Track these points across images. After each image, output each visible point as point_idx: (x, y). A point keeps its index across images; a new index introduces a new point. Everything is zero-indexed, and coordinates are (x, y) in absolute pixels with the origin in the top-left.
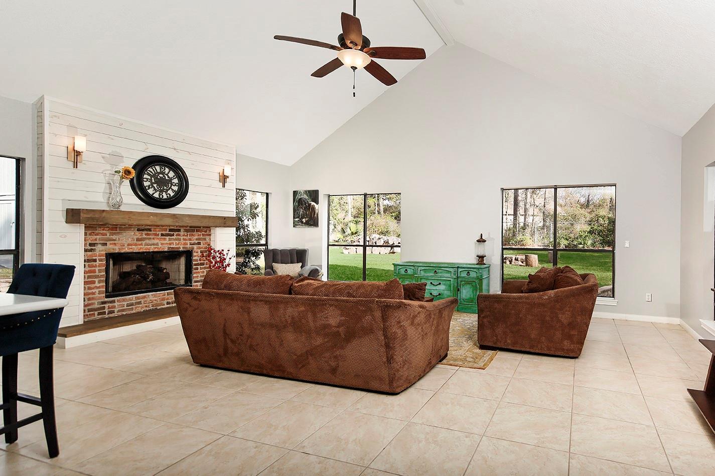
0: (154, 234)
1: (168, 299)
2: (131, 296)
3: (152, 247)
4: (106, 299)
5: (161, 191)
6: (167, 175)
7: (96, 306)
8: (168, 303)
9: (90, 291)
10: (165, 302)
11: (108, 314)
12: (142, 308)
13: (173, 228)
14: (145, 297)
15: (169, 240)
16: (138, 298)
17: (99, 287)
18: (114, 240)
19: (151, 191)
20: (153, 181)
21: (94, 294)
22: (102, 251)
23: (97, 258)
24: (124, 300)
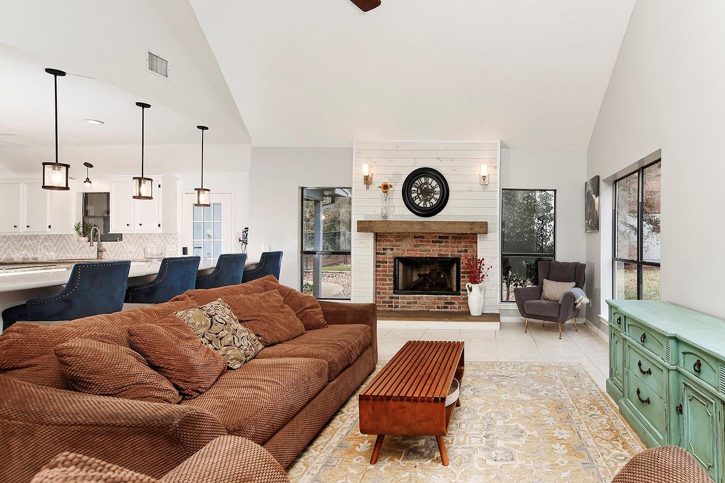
0: (426, 241)
1: (438, 304)
2: (410, 296)
3: (425, 253)
4: (394, 295)
5: (426, 201)
6: (430, 184)
7: (387, 300)
8: (438, 307)
9: (384, 287)
10: (436, 307)
11: (395, 308)
12: (418, 308)
13: (442, 235)
14: (419, 298)
15: (439, 247)
16: (414, 298)
17: (388, 285)
18: (399, 246)
19: (417, 202)
20: (419, 192)
21: (385, 289)
22: (391, 254)
23: (388, 260)
24: (405, 298)
